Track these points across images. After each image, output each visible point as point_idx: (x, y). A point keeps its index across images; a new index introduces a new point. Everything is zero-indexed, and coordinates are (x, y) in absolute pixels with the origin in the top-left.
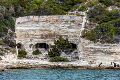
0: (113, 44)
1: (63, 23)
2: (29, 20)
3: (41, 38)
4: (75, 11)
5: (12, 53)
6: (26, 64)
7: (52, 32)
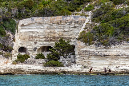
0: (108, 47)
1: (68, 24)
2: (34, 22)
3: (46, 41)
4: (81, 11)
5: (4, 57)
6: (16, 70)
7: (56, 34)
